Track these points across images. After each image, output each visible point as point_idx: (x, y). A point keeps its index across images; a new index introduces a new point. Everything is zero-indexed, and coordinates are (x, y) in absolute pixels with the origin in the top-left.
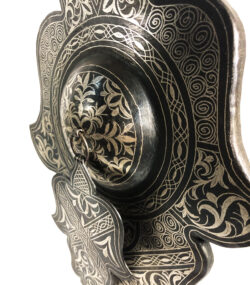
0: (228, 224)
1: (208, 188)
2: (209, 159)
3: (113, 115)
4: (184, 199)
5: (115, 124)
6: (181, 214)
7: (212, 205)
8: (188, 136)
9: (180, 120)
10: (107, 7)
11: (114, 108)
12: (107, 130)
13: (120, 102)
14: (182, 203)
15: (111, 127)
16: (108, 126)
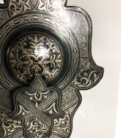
0: (90, 81)
1: (84, 71)
2: (85, 62)
3: (53, 52)
4: (76, 78)
5: (54, 55)
6: (74, 85)
7: (86, 77)
8: (78, 56)
9: (75, 51)
10: (40, 7)
11: (53, 49)
12: (51, 59)
13: (55, 47)
14: (75, 80)
15: (53, 57)
16: (52, 57)
